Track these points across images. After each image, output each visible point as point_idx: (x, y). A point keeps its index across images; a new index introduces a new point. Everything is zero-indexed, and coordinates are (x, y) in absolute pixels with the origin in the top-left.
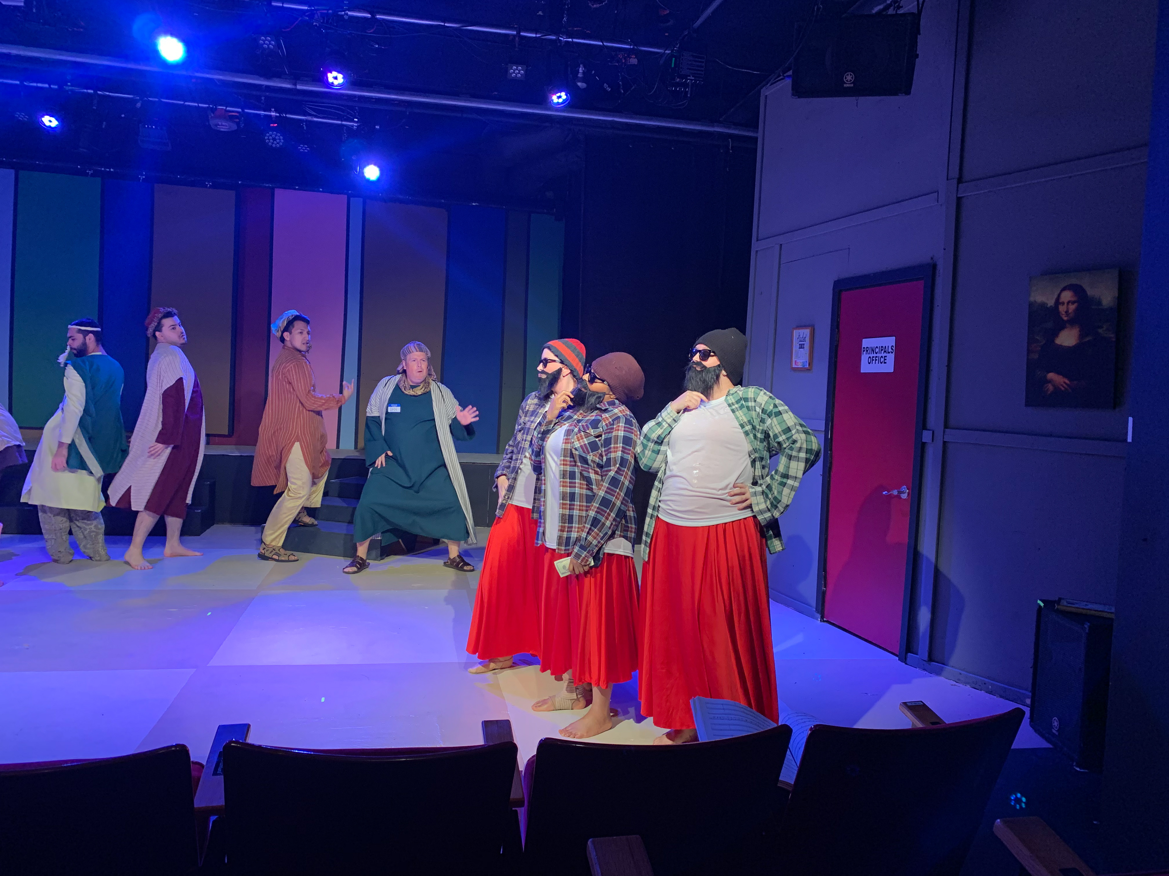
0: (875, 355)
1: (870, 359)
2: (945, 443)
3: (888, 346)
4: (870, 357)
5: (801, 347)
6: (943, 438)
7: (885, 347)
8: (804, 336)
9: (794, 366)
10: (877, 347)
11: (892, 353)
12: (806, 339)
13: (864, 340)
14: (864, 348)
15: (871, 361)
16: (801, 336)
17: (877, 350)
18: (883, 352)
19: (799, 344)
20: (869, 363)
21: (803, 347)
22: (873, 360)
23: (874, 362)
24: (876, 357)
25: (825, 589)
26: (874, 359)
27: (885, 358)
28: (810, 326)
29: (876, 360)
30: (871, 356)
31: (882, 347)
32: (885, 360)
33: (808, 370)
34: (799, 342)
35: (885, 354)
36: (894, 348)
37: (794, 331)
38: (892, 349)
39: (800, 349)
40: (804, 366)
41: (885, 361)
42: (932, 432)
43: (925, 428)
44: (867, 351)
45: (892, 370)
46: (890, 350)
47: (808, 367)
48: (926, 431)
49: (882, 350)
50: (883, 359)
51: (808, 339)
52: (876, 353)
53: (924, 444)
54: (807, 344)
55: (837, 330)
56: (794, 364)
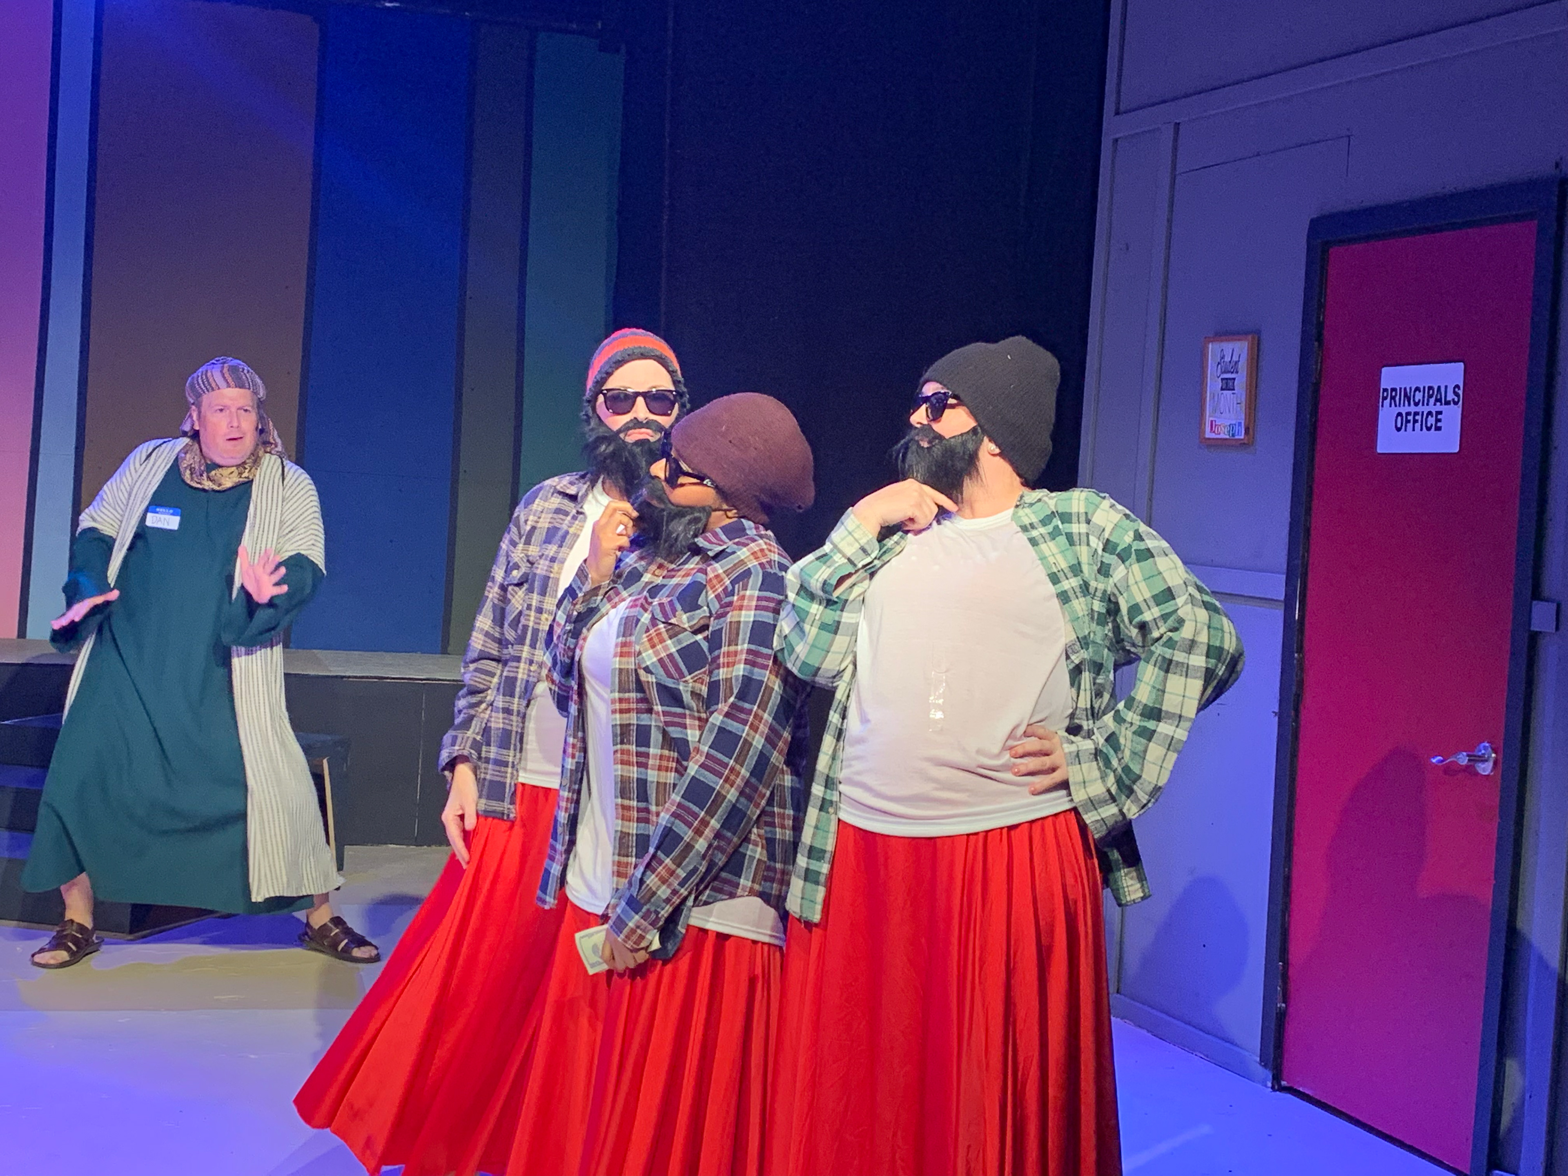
0: (1413, 409)
1: (1399, 418)
3: (1446, 387)
4: (1400, 414)
5: (1228, 385)
7: (1439, 388)
8: (1235, 359)
9: (1208, 434)
10: (1417, 389)
11: (1456, 403)
12: (1240, 365)
13: (1387, 371)
14: (1385, 390)
15: (1403, 422)
16: (1227, 359)
17: (1419, 396)
18: (1432, 400)
19: (1222, 379)
20: (1399, 429)
21: (1230, 385)
22: (1408, 421)
23: (1410, 425)
24: (1416, 414)
25: (1284, 1005)
26: (1410, 418)
27: (1439, 417)
28: (1247, 334)
29: (1415, 421)
30: (1404, 410)
31: (1430, 388)
32: (1440, 420)
33: (1243, 445)
34: (1222, 373)
35: (1439, 407)
36: (1461, 392)
37: (1210, 346)
38: (1456, 394)
39: (1225, 392)
40: (1233, 435)
41: (1439, 424)
42: (1555, 605)
43: (1537, 594)
44: (1393, 398)
45: (1455, 448)
46: (1451, 396)
47: (1242, 437)
48: (1541, 604)
49: (1430, 396)
50: (1434, 418)
51: (1243, 366)
52: (1416, 404)
53: (1534, 638)
54: (1241, 380)
55: (1316, 344)
56: (1208, 429)
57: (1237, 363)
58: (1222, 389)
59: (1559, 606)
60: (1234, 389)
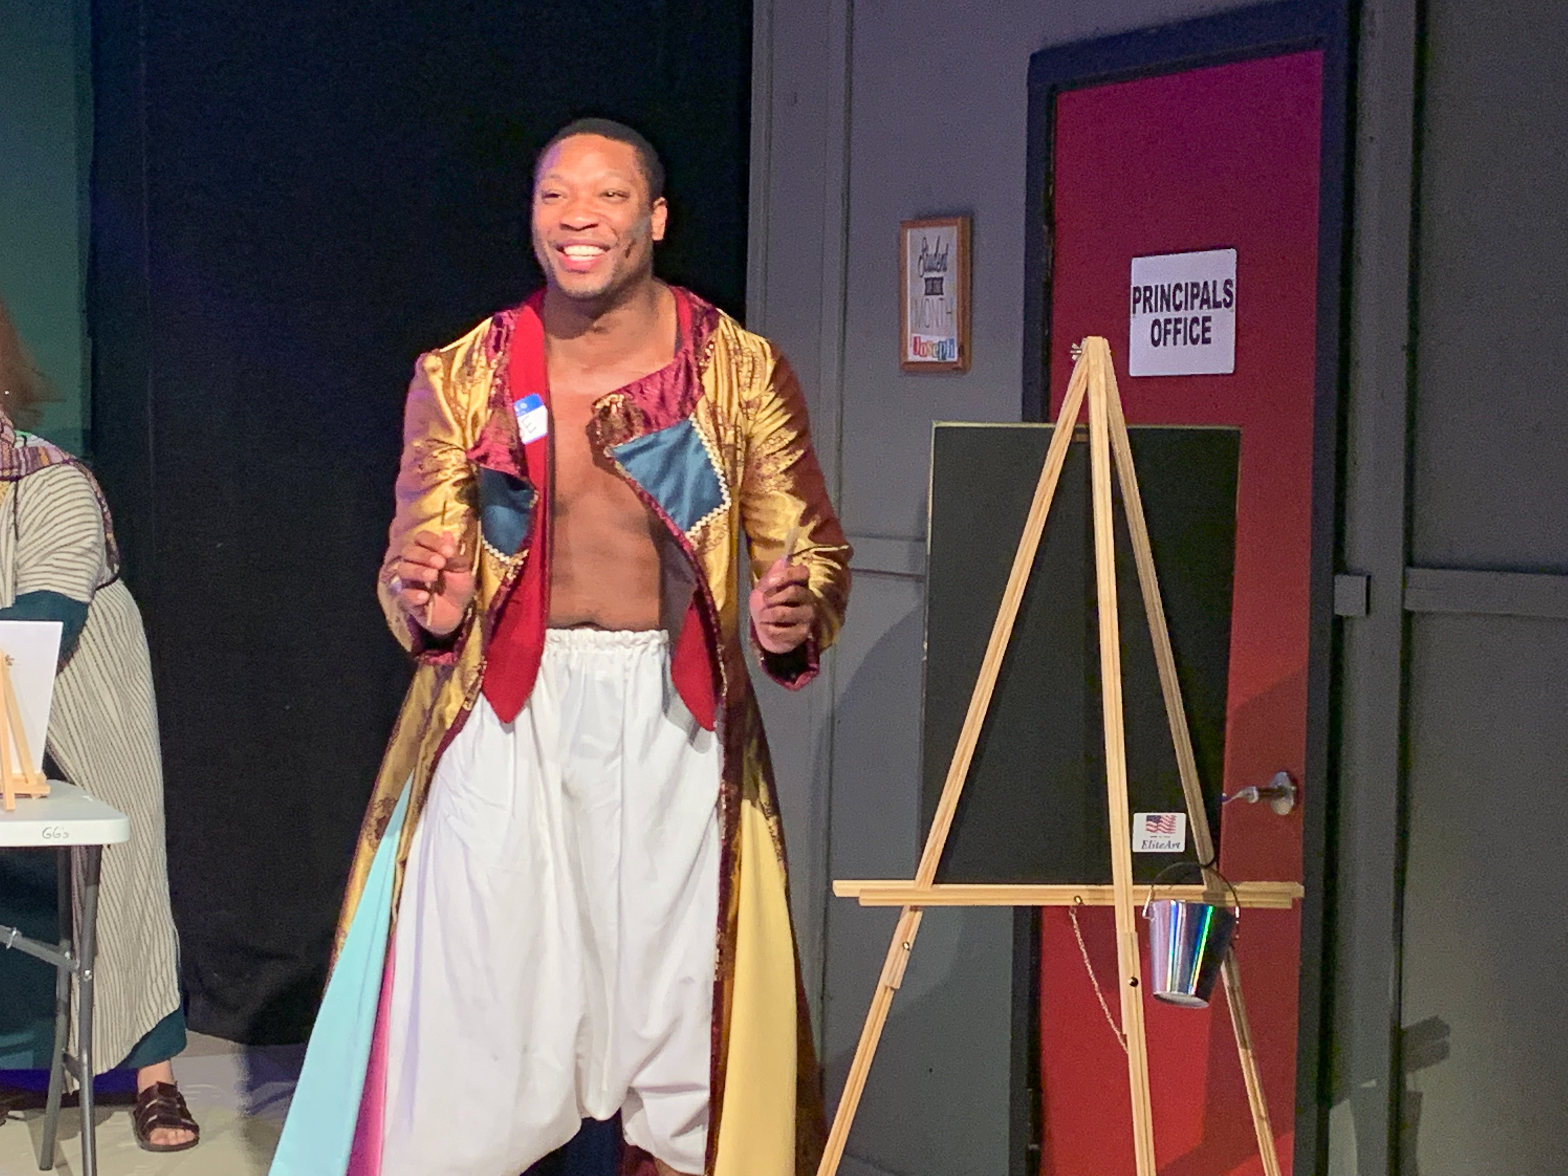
0: (1173, 314)
1: (1156, 329)
2: (1408, 616)
3: (1215, 282)
5: (934, 287)
6: (1403, 598)
7: (1206, 284)
8: (942, 251)
9: (912, 357)
10: (1178, 287)
11: (1228, 305)
12: (949, 258)
13: (1136, 262)
14: (1137, 289)
15: (1160, 334)
16: (932, 251)
17: (1180, 297)
18: (1197, 302)
19: (927, 280)
20: (1155, 343)
21: (938, 287)
22: (1167, 332)
23: (1170, 337)
24: (1178, 321)
25: (1036, 1146)
26: (1170, 327)
27: (1207, 324)
28: (956, 216)
29: (1177, 331)
30: (1162, 317)
31: (1195, 285)
32: (1206, 330)
33: (956, 370)
34: (925, 270)
35: (1206, 311)
36: (1233, 290)
37: (909, 234)
38: (1228, 293)
39: (930, 297)
40: (944, 358)
41: (1207, 335)
42: (1364, 579)
43: (1340, 566)
45: (1227, 366)
46: (1221, 296)
48: (1346, 578)
49: (1194, 297)
50: (1200, 328)
51: (953, 262)
52: (1177, 308)
54: (951, 281)
55: (1045, 228)
56: (910, 350)
57: (944, 256)
58: (927, 294)
59: (1369, 578)
60: (942, 294)
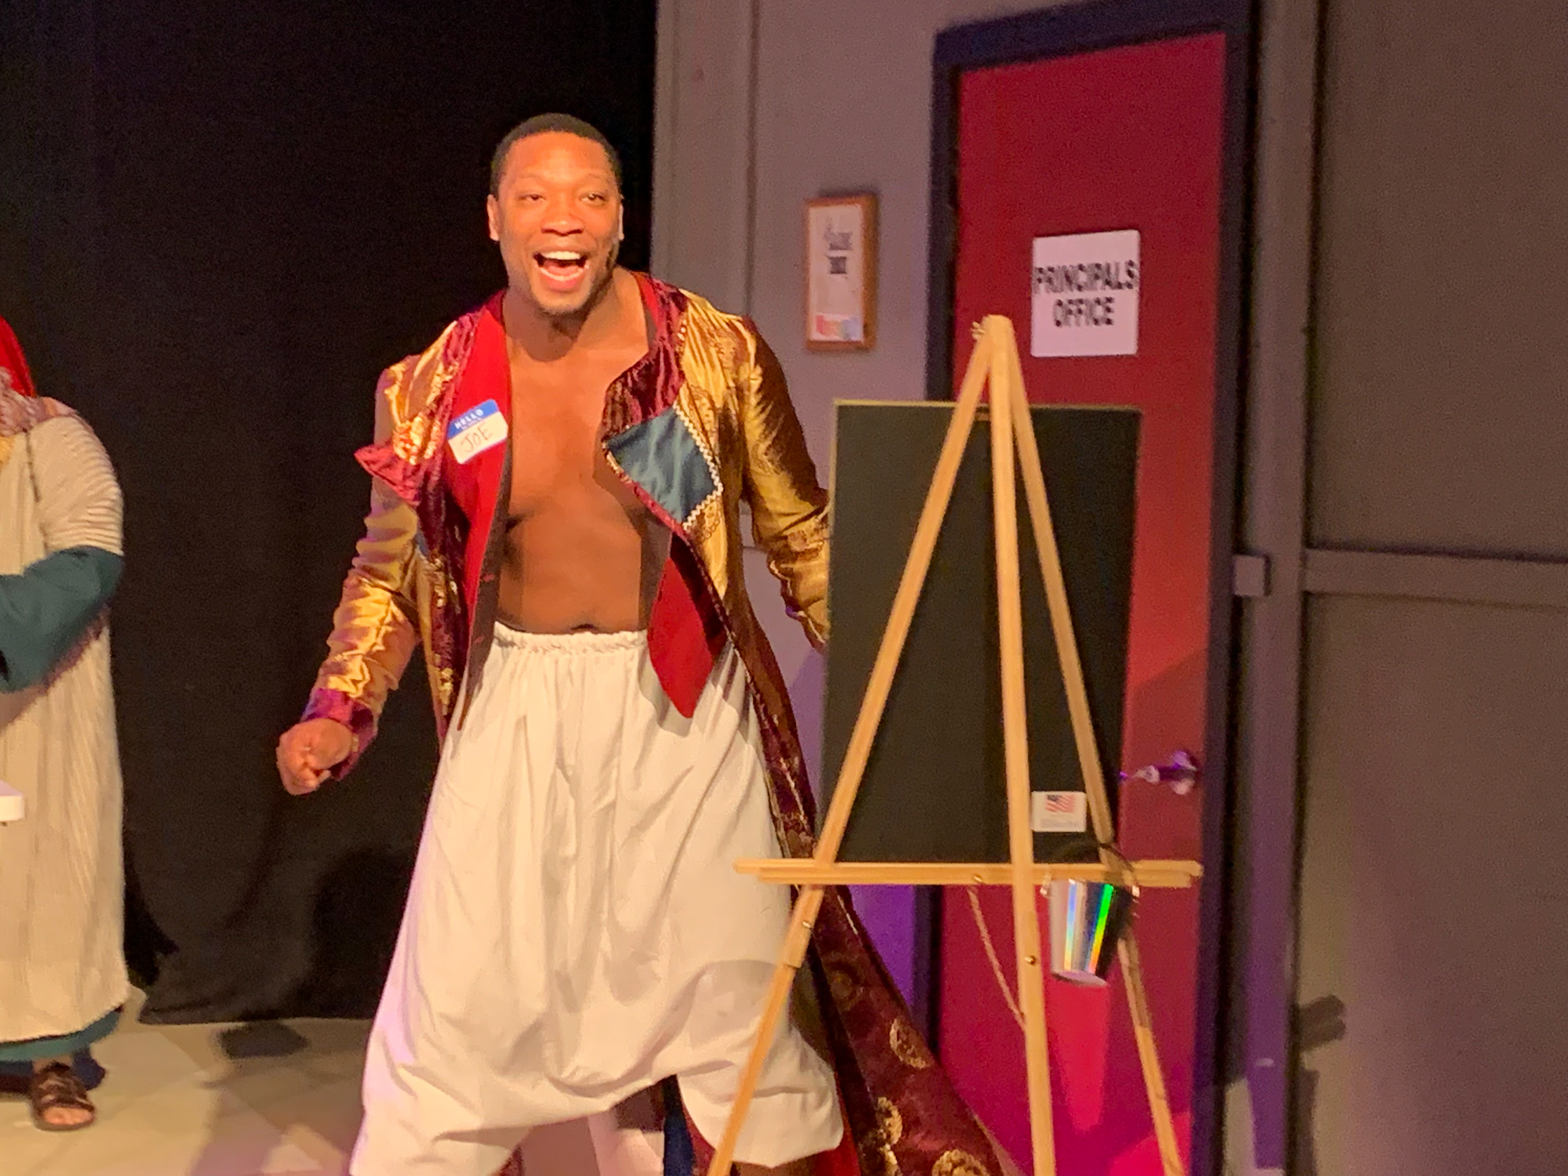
0: (1076, 295)
2: (1306, 597)
4: (1059, 302)
5: (838, 267)
6: (1302, 581)
8: (846, 230)
9: (816, 336)
11: (1129, 286)
12: (853, 238)
13: (1040, 244)
14: (1041, 270)
16: (835, 230)
19: (831, 259)
20: (1058, 323)
21: (841, 266)
28: (862, 195)
30: (1064, 297)
31: (1098, 266)
32: (1108, 311)
34: (830, 250)
35: (1109, 292)
36: (1136, 271)
37: (813, 212)
38: (1130, 274)
39: (834, 276)
40: (848, 336)
42: (1261, 562)
43: (1240, 547)
44: (1050, 280)
45: (1130, 348)
46: (1124, 278)
47: (860, 338)
48: (1248, 559)
49: (1097, 278)
51: (857, 242)
53: (1239, 603)
54: (855, 259)
55: (950, 208)
56: (814, 329)
57: (848, 236)
58: (831, 273)
59: (1268, 561)
60: (846, 272)
